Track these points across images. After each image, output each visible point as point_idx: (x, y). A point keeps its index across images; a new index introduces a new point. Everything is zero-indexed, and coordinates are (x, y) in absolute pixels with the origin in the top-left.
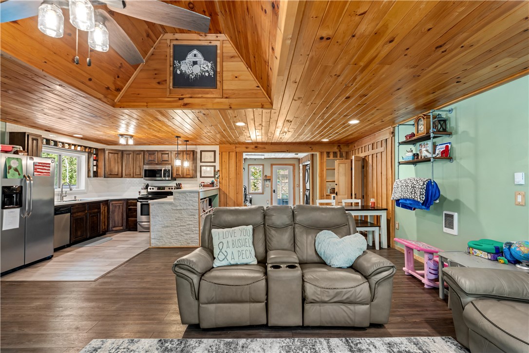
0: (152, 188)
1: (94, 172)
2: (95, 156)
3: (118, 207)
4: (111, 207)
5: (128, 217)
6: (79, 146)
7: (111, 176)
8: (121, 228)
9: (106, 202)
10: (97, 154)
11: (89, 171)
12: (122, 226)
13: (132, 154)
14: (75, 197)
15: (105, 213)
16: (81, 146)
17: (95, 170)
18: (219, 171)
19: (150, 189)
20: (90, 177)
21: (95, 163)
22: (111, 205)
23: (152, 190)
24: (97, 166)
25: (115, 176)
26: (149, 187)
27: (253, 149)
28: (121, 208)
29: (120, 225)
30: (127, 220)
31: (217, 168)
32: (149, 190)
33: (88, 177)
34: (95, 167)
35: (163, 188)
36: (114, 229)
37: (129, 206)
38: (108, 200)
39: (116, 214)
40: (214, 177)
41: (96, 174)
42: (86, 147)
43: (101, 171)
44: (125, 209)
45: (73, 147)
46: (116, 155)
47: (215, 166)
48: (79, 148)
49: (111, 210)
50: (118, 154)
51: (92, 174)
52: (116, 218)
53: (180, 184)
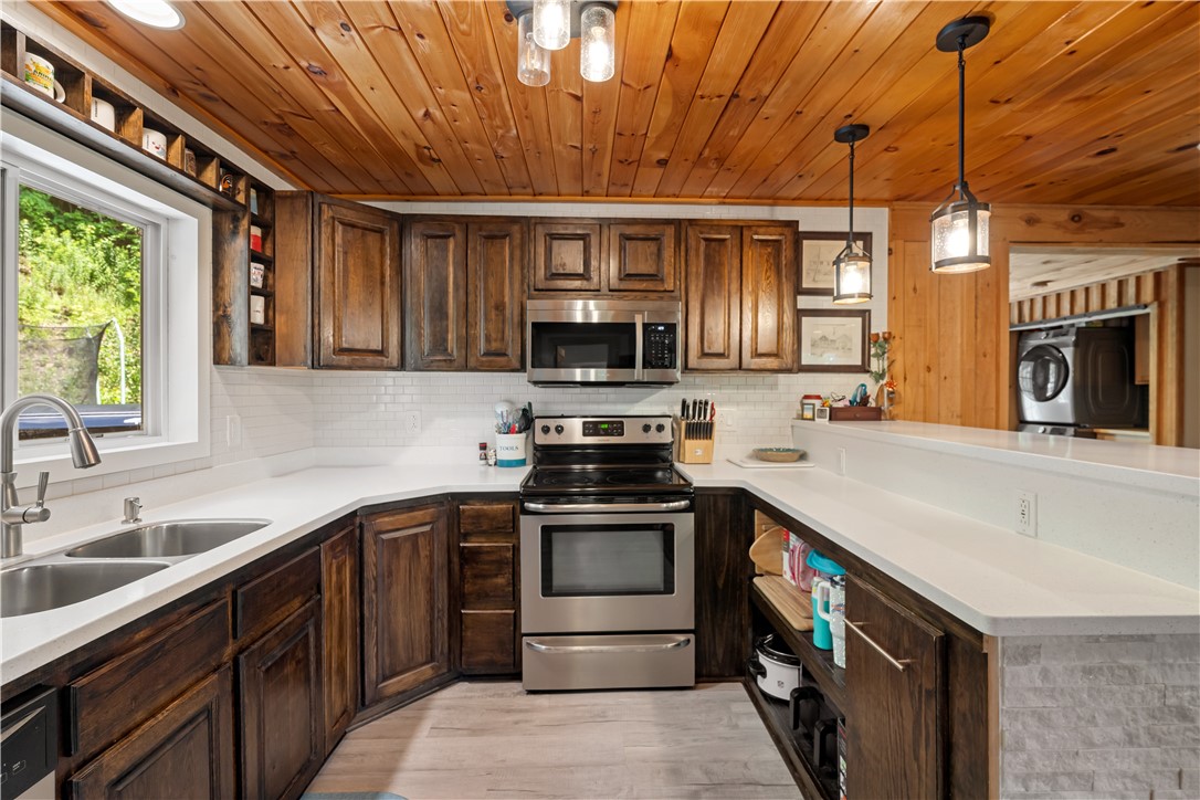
0: (552, 423)
1: (254, 330)
2: (256, 231)
3: (406, 549)
4: (370, 558)
5: (457, 599)
6: (152, 122)
7: (345, 359)
8: (426, 671)
9: (350, 531)
10: (268, 228)
11: (221, 322)
12: (431, 659)
13: (460, 235)
14: (132, 506)
15: (342, 602)
16: (171, 132)
17: (259, 318)
18: (888, 338)
19: (546, 430)
20: (232, 362)
21: (257, 271)
22: (368, 536)
23: (553, 439)
24: (267, 292)
25: (370, 359)
26: (539, 424)
27: (1058, 225)
28: (424, 553)
29: (420, 658)
30: (456, 624)
31: (879, 326)
32: (541, 439)
33: (218, 360)
34: (258, 303)
35: (616, 426)
36: (393, 685)
37: (465, 537)
38: (354, 514)
39: (398, 591)
40: (863, 369)
41: (263, 347)
42: (202, 155)
43: (292, 329)
44: (440, 558)
45: (104, 114)
46: (372, 239)
47: (864, 314)
48: (154, 141)
49: (370, 573)
50: (381, 232)
51: (239, 342)
52: (400, 620)
53: (702, 406)
